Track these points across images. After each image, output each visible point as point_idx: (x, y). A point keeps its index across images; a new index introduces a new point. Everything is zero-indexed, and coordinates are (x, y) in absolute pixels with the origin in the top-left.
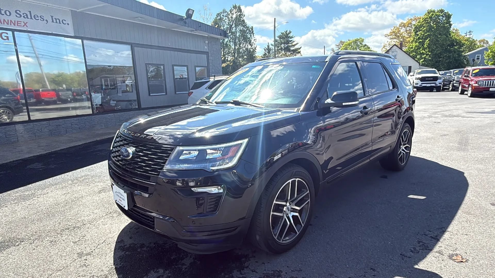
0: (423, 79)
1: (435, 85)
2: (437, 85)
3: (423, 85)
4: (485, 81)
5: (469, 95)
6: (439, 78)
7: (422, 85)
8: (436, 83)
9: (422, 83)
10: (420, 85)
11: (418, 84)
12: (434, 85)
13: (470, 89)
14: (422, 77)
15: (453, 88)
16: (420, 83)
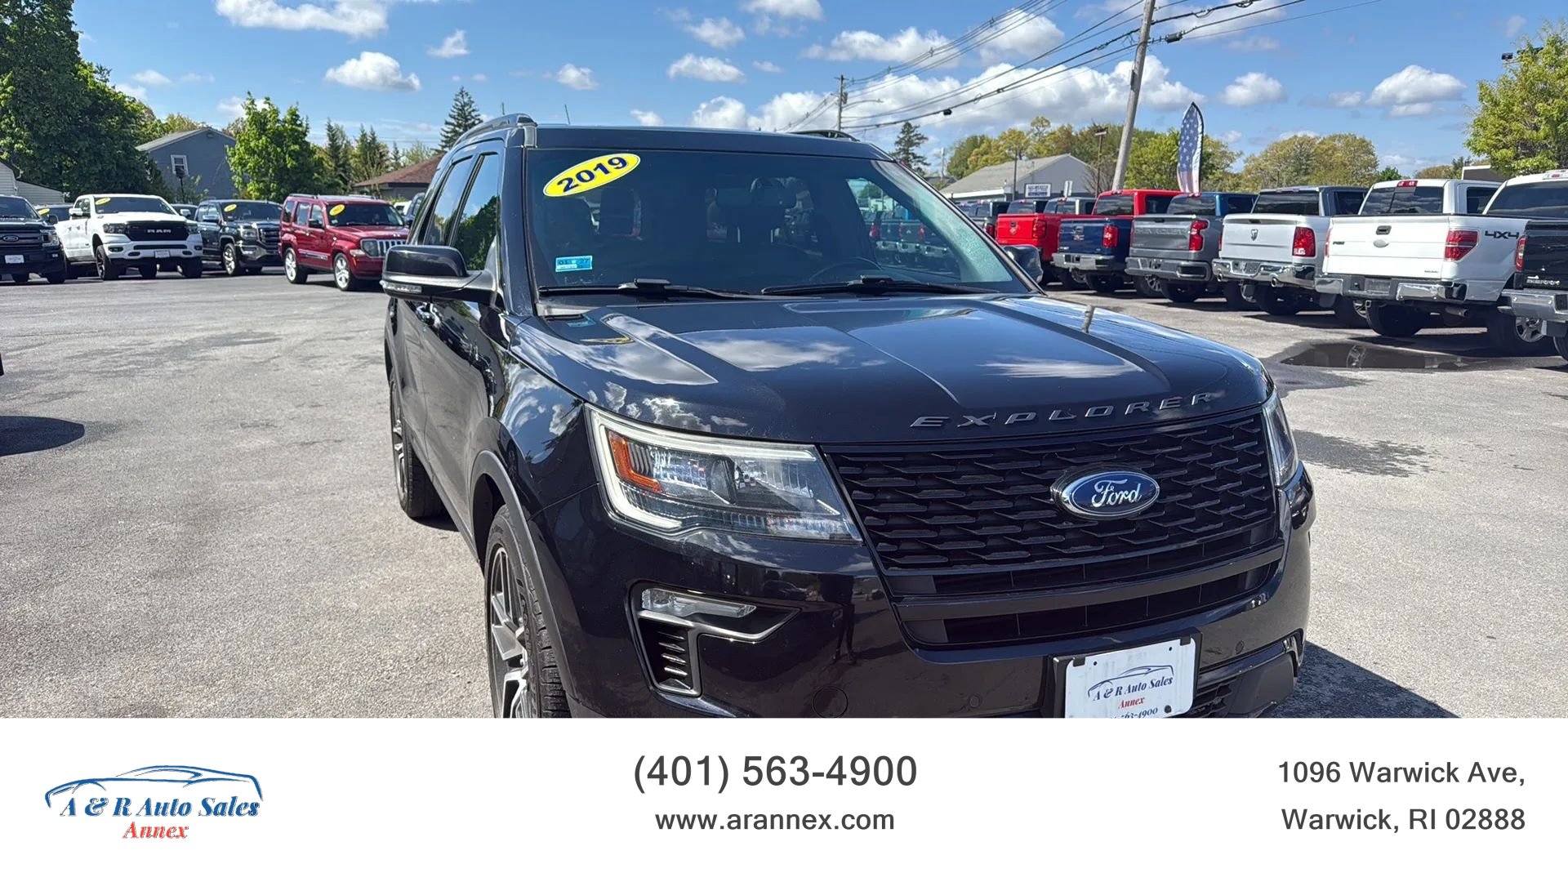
0: (135, 231)
1: (184, 253)
2: (190, 253)
3: (144, 253)
4: (378, 241)
5: (343, 284)
6: (190, 228)
7: (138, 254)
8: (184, 247)
9: (136, 247)
10: (130, 254)
11: (120, 249)
12: (178, 252)
13: (341, 265)
14: (132, 224)
15: (242, 264)
16: (128, 245)
